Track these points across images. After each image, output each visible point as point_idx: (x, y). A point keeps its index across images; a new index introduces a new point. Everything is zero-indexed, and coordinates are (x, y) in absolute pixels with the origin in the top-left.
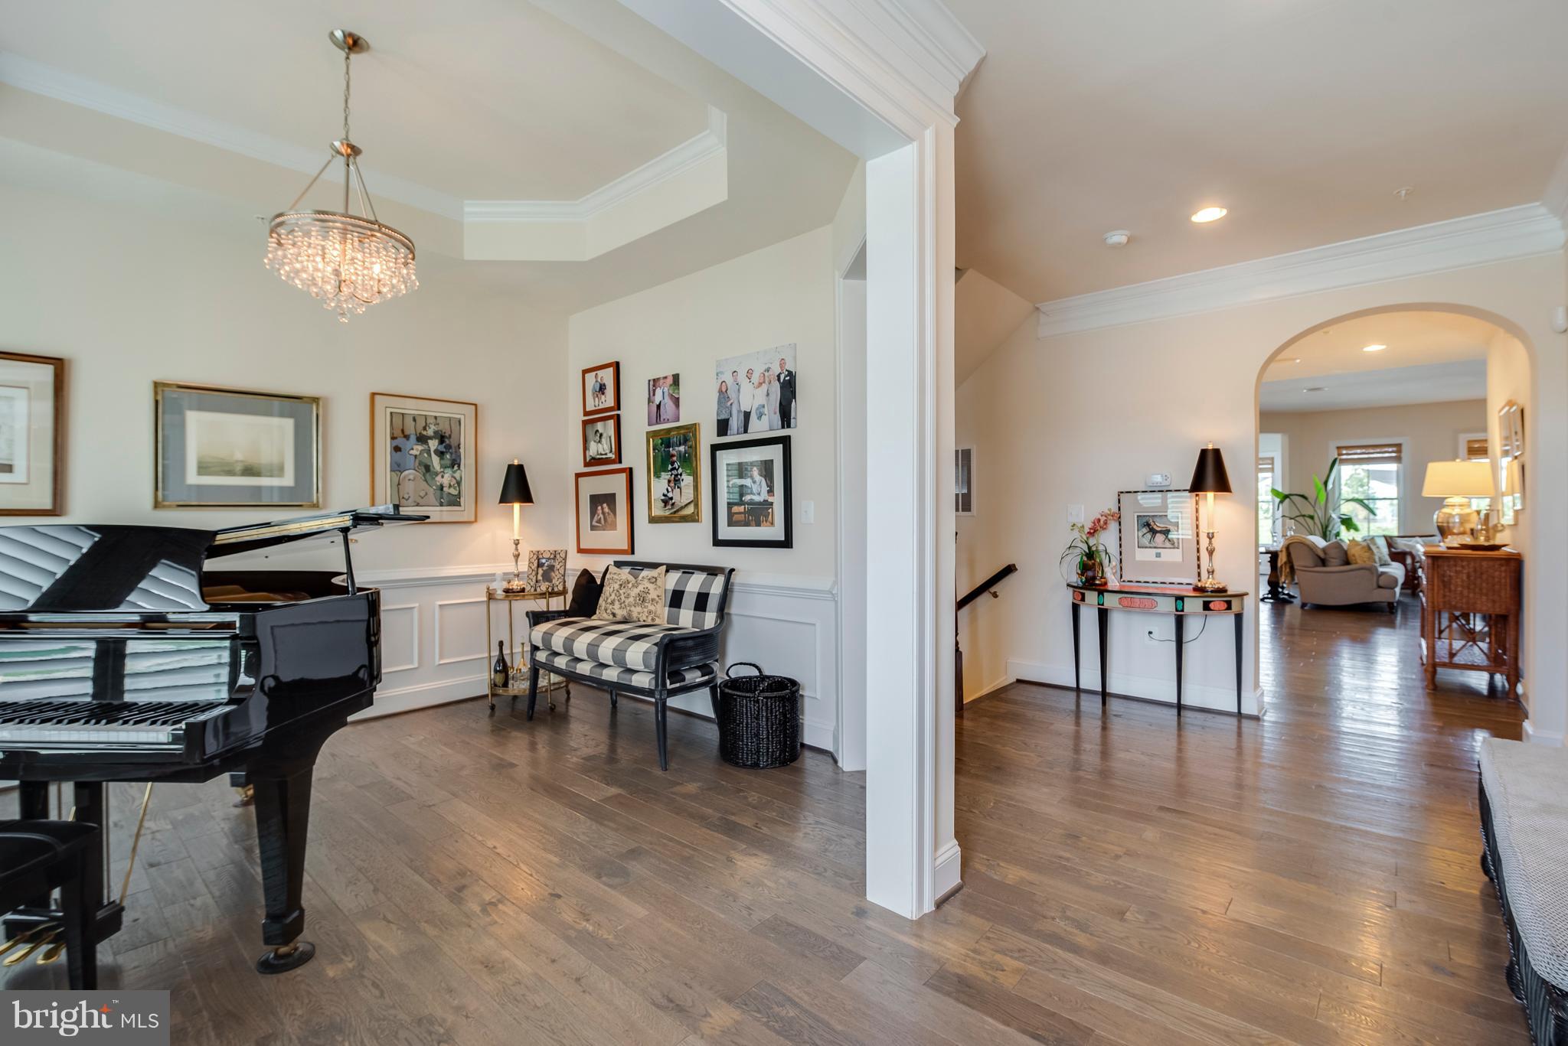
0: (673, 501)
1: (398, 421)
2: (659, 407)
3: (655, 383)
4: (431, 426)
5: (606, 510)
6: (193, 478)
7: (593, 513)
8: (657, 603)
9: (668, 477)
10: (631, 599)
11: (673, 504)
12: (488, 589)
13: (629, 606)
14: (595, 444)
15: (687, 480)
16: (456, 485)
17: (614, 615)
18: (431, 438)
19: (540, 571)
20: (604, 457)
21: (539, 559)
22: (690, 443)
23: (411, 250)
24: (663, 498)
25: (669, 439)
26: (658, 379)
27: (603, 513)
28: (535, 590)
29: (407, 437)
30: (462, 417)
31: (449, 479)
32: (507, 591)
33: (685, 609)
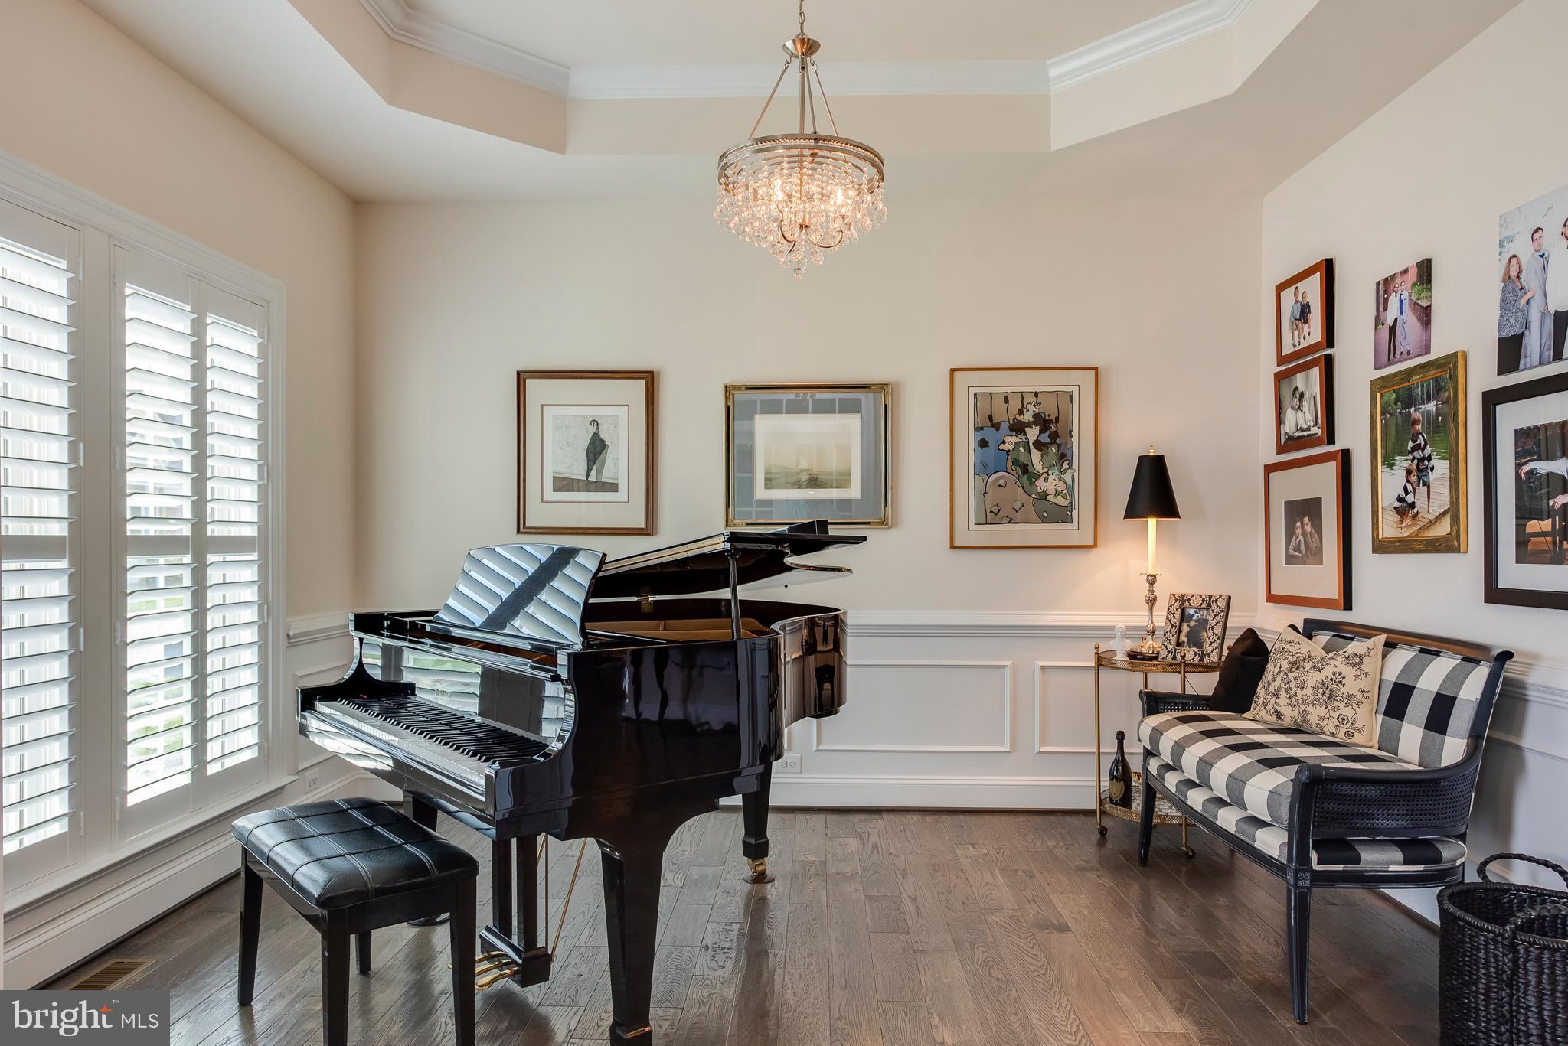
0: (1415, 511)
1: (984, 404)
2: (1393, 330)
3: (1386, 286)
4: (1029, 407)
5: (1309, 528)
6: (761, 493)
7: (1290, 533)
8: (1358, 704)
9: (1406, 464)
10: (1308, 691)
11: (1415, 516)
12: (1097, 648)
13: (1305, 703)
14: (1294, 412)
15: (1440, 467)
16: (1066, 491)
17: (1279, 715)
18: (1029, 425)
19: (1185, 628)
20: (1306, 433)
21: (1183, 610)
22: (1446, 394)
23: (878, 164)
24: (1398, 504)
25: (1410, 389)
26: (1393, 277)
27: (1304, 534)
28: (1174, 658)
29: (996, 426)
30: (1075, 390)
31: (1055, 483)
32: (1133, 656)
33: (1411, 723)
